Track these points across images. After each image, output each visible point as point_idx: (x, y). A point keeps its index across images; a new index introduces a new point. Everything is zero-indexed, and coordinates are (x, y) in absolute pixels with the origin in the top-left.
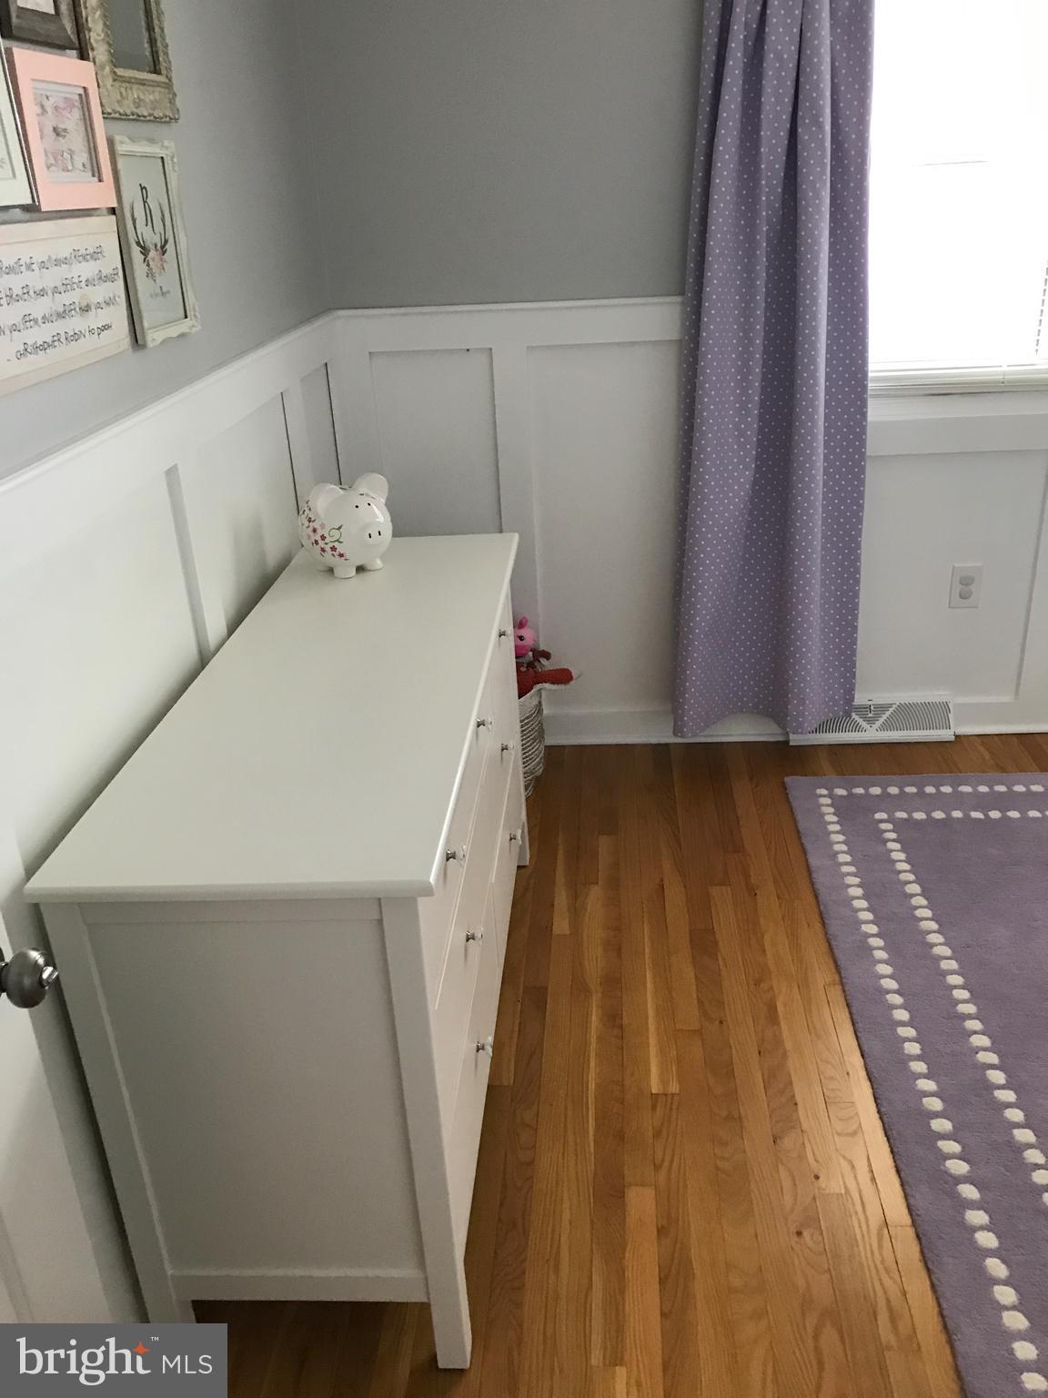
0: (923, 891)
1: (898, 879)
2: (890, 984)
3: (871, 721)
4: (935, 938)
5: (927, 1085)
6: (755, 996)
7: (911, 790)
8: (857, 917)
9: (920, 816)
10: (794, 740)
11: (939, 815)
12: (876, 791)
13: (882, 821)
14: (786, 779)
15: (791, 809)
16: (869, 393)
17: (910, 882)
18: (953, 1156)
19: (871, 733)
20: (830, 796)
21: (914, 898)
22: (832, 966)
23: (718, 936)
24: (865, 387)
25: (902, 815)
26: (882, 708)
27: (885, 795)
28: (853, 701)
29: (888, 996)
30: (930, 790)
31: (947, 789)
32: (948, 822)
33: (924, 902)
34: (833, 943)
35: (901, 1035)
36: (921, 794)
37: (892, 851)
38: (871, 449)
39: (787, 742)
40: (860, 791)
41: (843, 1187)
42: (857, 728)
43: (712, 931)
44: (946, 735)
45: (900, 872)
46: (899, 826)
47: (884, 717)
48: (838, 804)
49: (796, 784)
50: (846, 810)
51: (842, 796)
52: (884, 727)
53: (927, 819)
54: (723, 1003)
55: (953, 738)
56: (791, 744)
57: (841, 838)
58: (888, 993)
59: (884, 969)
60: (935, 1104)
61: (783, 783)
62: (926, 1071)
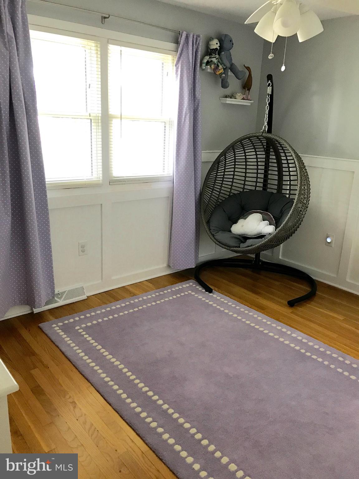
0: (102, 347)
1: (93, 346)
2: (107, 379)
3: (60, 298)
4: (113, 360)
5: (134, 405)
6: (66, 402)
7: (82, 317)
8: (86, 362)
9: (89, 324)
10: (35, 311)
11: (95, 322)
12: (72, 320)
13: (78, 329)
14: (39, 325)
15: (46, 335)
16: (47, 188)
17: (97, 346)
18: (151, 422)
19: (61, 302)
20: (58, 326)
21: (101, 350)
22: (86, 381)
23: (42, 387)
24: (45, 187)
25: (84, 326)
26: (63, 293)
27: (75, 321)
28: (54, 292)
29: (109, 383)
30: (88, 315)
31: (93, 314)
32: (99, 324)
33: (104, 350)
34: (83, 374)
35: (119, 393)
36: (86, 317)
37: (87, 338)
38: (50, 207)
39: (32, 313)
40: (66, 322)
41: (125, 449)
42: (56, 302)
43: (39, 386)
44: (84, 297)
45: (92, 344)
46: (85, 329)
47: (64, 296)
48: (62, 328)
49: (44, 326)
50: (65, 329)
51: (61, 325)
52: (64, 300)
53: (92, 325)
54: (56, 409)
55: (87, 298)
56: (35, 313)
57: (68, 339)
58: (108, 382)
59: (103, 375)
60: (138, 410)
61: (39, 327)
62: (131, 401)
